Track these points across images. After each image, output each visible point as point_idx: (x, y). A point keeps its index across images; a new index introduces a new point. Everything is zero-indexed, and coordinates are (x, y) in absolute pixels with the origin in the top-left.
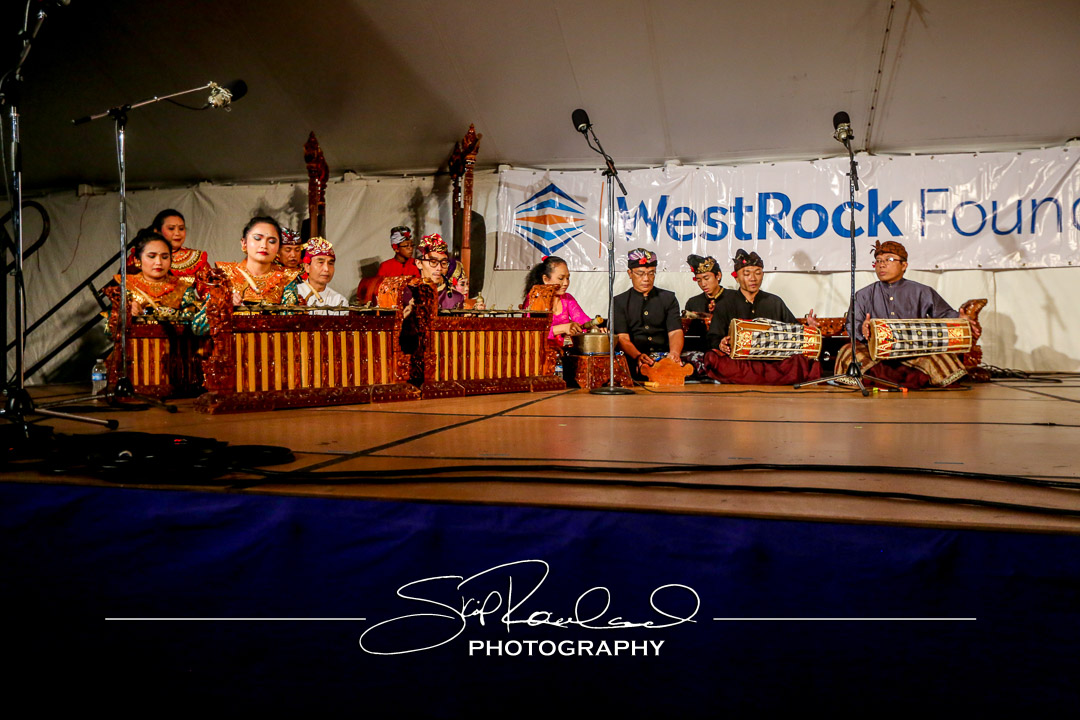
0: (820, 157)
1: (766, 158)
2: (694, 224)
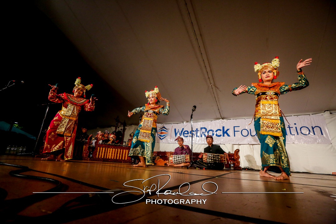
0: (213, 120)
1: (203, 121)
2: (188, 134)
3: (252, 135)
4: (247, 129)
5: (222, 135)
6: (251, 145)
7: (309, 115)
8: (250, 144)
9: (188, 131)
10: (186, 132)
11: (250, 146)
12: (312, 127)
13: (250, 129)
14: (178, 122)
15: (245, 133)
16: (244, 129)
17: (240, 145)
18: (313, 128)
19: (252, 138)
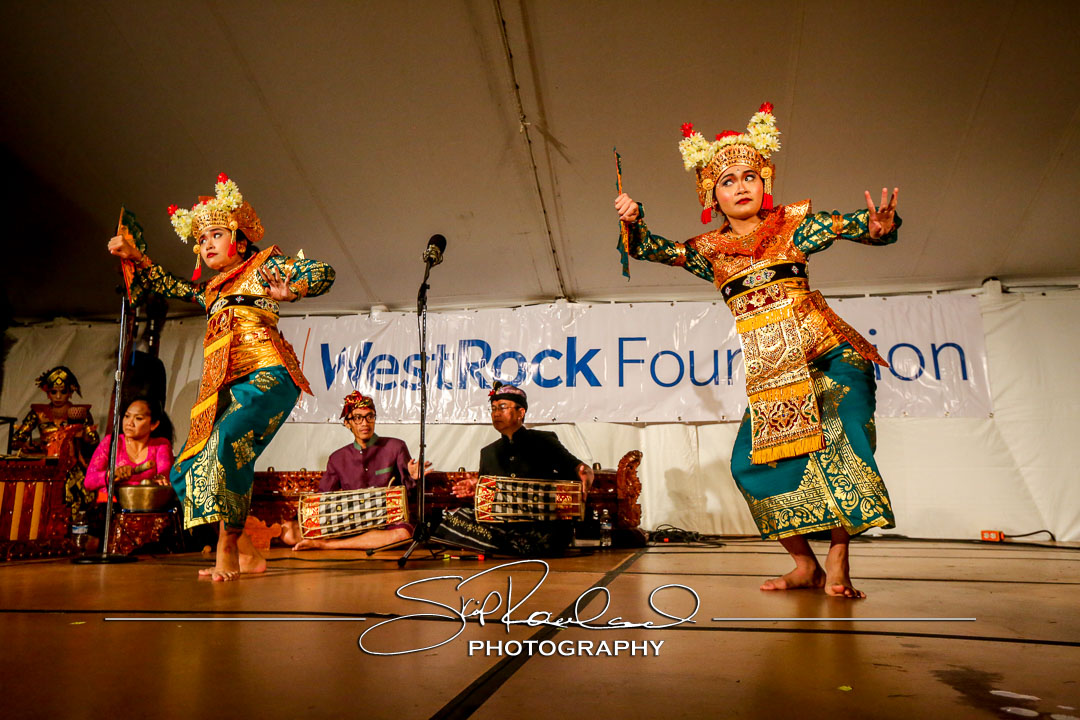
0: (523, 303)
1: (470, 305)
2: (397, 372)
3: (697, 378)
4: (676, 349)
5: (564, 378)
6: (691, 423)
7: (925, 297)
8: (687, 420)
9: (392, 359)
10: (385, 364)
11: (686, 431)
12: (933, 346)
13: (692, 353)
14: (341, 307)
15: (668, 369)
16: (663, 353)
17: (643, 425)
18: (935, 353)
19: (699, 394)
